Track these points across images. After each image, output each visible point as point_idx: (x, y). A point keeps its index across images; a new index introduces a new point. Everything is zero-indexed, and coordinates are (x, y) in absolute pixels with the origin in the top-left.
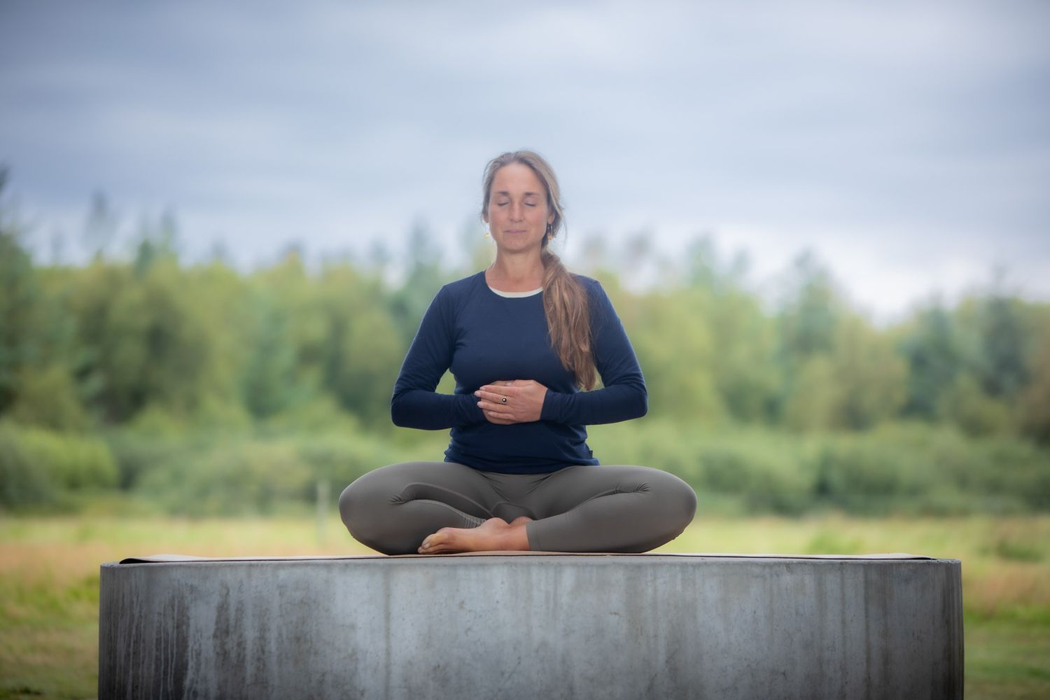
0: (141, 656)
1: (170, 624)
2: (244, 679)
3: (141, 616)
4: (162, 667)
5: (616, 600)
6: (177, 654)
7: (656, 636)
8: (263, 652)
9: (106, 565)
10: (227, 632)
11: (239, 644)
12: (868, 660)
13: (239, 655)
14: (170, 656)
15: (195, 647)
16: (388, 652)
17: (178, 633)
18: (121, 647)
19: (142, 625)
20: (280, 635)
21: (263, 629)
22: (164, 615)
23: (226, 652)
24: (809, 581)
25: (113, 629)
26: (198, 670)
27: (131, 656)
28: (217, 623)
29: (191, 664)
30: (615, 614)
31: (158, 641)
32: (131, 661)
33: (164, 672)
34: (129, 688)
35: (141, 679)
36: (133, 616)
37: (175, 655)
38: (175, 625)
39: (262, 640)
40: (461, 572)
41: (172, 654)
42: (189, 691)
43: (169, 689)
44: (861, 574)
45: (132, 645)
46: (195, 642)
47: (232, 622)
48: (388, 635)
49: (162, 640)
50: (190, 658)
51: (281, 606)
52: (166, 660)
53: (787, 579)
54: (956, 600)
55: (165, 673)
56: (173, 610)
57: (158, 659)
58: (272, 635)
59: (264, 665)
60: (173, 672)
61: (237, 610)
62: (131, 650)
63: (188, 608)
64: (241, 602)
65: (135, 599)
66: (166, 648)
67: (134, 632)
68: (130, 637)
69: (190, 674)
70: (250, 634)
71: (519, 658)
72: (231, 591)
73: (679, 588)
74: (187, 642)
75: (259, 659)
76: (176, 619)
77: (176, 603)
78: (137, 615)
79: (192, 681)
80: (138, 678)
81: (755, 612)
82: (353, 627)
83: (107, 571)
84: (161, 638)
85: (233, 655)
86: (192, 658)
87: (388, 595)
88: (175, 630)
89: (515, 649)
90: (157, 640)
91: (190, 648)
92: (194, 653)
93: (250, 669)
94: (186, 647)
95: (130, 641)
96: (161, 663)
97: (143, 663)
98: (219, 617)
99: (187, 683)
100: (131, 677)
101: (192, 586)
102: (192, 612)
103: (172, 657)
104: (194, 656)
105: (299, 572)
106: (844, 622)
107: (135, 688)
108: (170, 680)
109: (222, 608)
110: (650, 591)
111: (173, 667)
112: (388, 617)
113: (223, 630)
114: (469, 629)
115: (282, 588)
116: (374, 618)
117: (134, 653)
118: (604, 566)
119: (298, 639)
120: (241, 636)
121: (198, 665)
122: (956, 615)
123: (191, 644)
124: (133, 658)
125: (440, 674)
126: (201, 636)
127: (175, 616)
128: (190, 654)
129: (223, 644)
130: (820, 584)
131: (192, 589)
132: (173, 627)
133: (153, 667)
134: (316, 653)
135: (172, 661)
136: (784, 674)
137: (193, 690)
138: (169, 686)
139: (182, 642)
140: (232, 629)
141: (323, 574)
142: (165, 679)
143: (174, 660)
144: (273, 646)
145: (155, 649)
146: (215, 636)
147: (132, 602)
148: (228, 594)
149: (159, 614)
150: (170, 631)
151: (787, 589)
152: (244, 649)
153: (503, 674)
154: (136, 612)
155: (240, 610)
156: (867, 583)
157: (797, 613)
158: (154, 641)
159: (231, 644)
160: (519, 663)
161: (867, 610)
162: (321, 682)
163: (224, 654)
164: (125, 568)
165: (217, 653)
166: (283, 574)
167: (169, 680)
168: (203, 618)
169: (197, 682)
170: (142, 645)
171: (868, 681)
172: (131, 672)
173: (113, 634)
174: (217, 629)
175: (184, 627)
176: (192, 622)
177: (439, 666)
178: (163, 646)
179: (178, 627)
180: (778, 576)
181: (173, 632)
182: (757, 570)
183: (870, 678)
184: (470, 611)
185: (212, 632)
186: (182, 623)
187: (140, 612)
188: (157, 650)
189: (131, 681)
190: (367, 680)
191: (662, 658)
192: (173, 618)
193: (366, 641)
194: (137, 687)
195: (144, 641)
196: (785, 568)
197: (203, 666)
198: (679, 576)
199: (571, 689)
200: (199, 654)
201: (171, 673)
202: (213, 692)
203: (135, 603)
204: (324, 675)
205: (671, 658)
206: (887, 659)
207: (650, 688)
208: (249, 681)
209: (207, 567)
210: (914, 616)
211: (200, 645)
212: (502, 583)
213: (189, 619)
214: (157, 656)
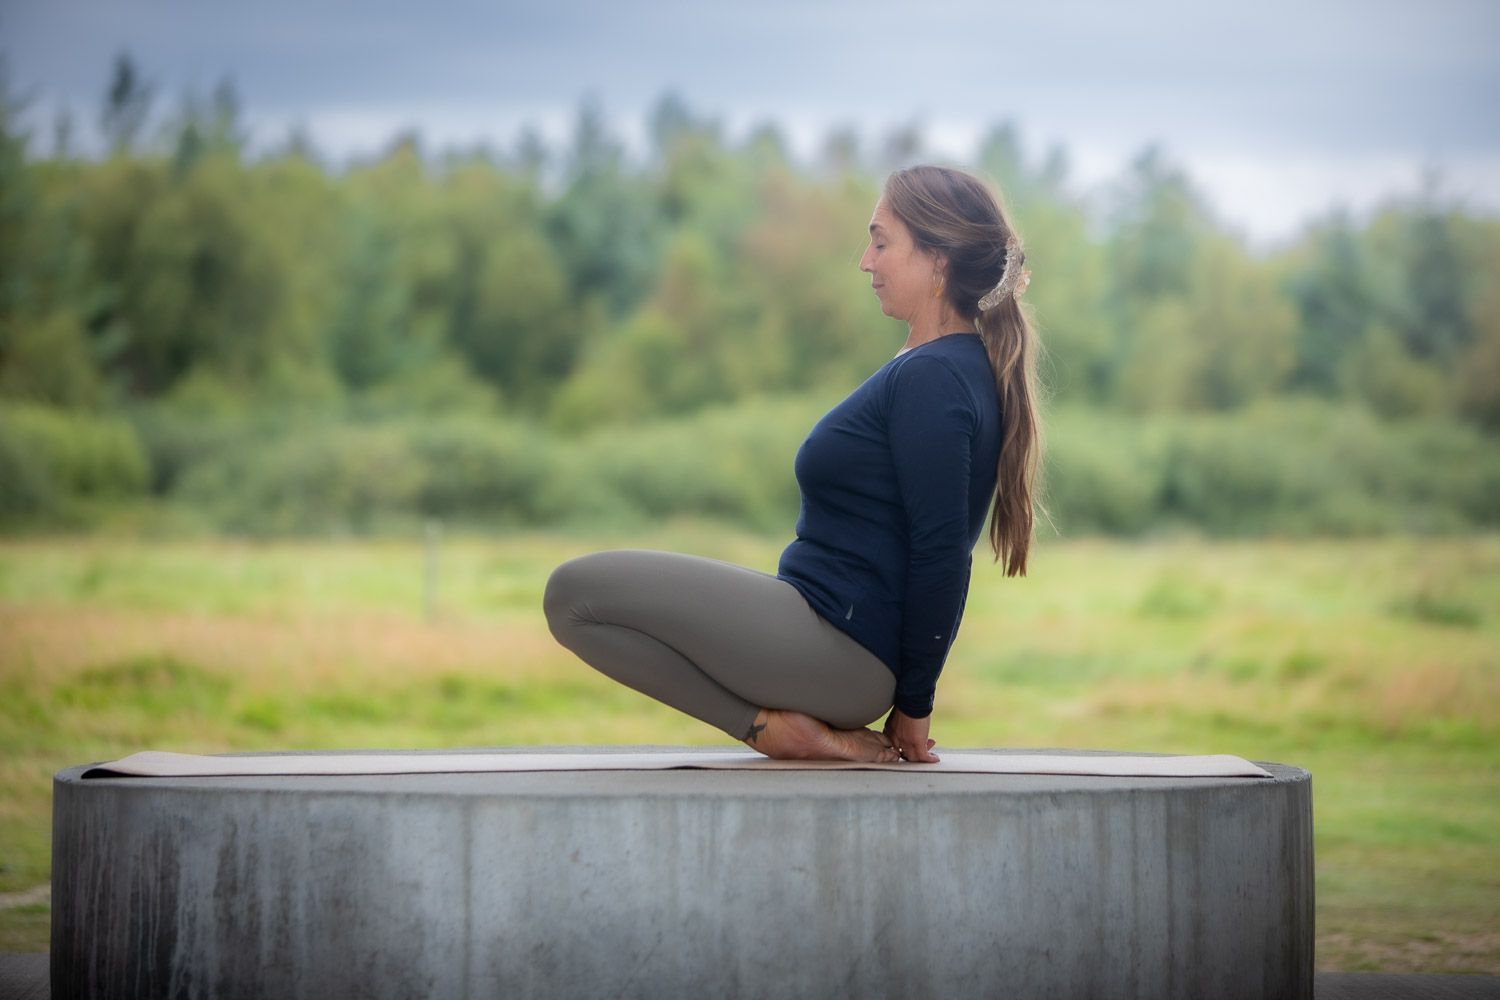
0: (110, 917)
1: (152, 874)
2: (258, 958)
3: (109, 859)
4: (140, 936)
5: (801, 849)
6: (161, 917)
7: (859, 902)
8: (286, 919)
9: (61, 779)
10: (233, 889)
11: (252, 908)
12: (1171, 930)
13: (251, 923)
14: (151, 920)
15: (189, 909)
16: (468, 925)
17: (163, 888)
18: (81, 901)
19: (112, 872)
20: (311, 896)
21: (286, 887)
22: (144, 859)
23: (231, 918)
24: (1085, 819)
25: (70, 875)
26: (191, 943)
27: (96, 917)
28: (219, 874)
29: (182, 934)
30: (801, 869)
31: (135, 897)
32: (96, 922)
33: (142, 943)
34: (93, 963)
35: (108, 951)
36: (97, 858)
37: (158, 919)
38: (159, 876)
39: (285, 899)
40: (575, 809)
41: (154, 917)
42: (178, 972)
43: (150, 969)
44: (1161, 805)
45: (97, 900)
46: (188, 903)
47: (241, 875)
48: (468, 898)
49: (141, 896)
50: (180, 925)
51: (311, 853)
52: (146, 924)
53: (1053, 816)
54: (1302, 834)
55: (145, 944)
56: (156, 852)
57: (134, 923)
58: (300, 895)
59: (288, 937)
60: (156, 944)
61: (249, 857)
62: (96, 907)
63: (177, 852)
64: (253, 846)
65: (101, 834)
66: (145, 908)
67: (100, 881)
68: (94, 888)
69: (180, 947)
70: (268, 894)
71: (660, 934)
72: (239, 831)
73: (894, 831)
74: (175, 901)
75: (280, 930)
76: (160, 865)
77: (161, 840)
78: (104, 857)
79: (183, 958)
80: (106, 950)
81: (1005, 865)
82: (416, 886)
83: (63, 788)
84: (138, 893)
85: (242, 922)
86: (183, 924)
87: (468, 841)
88: (159, 884)
89: (653, 920)
90: (132, 895)
91: (180, 910)
92: (186, 918)
93: (267, 944)
94: (175, 908)
95: (94, 898)
96: (138, 929)
97: (112, 928)
98: (222, 865)
99: (176, 960)
100: (95, 946)
101: (183, 818)
102: (184, 858)
103: (155, 922)
104: (187, 921)
105: (338, 805)
106: (1135, 877)
107: (101, 963)
108: (151, 954)
109: (227, 854)
110: (851, 836)
111: (156, 936)
112: (468, 872)
113: (228, 886)
114: (586, 892)
115: (314, 827)
116: (446, 874)
117: (100, 912)
118: (783, 801)
119: (337, 902)
120: (253, 895)
121: (192, 935)
122: (1302, 856)
123: (181, 904)
124: (98, 919)
125: (544, 957)
126: (196, 893)
127: (159, 861)
128: (180, 919)
129: (227, 907)
130: (1101, 823)
131: (184, 823)
132: (156, 879)
133: (127, 933)
134: (363, 924)
135: (154, 928)
136: (1047, 954)
137: (184, 971)
138: (149, 963)
139: (169, 901)
140: (240, 885)
141: (374, 807)
142: (144, 955)
143: (157, 926)
144: (300, 912)
145: (129, 910)
146: (216, 894)
147: (97, 838)
148: (235, 833)
149: (136, 858)
150: (152, 883)
151: (1052, 830)
152: (259, 914)
153: (635, 957)
154: (103, 852)
155: (253, 858)
156: (1170, 820)
157: (1067, 865)
158: (129, 895)
159: (240, 905)
160: (659, 941)
161: (1169, 858)
162: (370, 966)
163: (229, 921)
164: (87, 787)
165: (220, 920)
166: (315, 807)
167: (149, 955)
168: (198, 868)
169: (190, 960)
170: (111, 901)
171: (1171, 961)
172: (95, 940)
173: (70, 882)
174: (219, 885)
175: (172, 880)
176: (183, 871)
177: (542, 945)
178: (141, 904)
179: (163, 878)
180: (1039, 812)
181: (156, 886)
182: (1009, 804)
183: (1173, 956)
184: (588, 865)
185: (212, 887)
186: (168, 874)
187: (109, 853)
188: (133, 910)
189: (94, 953)
190: (437, 963)
191: (868, 934)
192: (156, 865)
193: (436, 906)
194: (104, 962)
195: (114, 896)
196: (1049, 799)
197: (199, 936)
198: (895, 814)
199: (735, 979)
200: (193, 919)
201: (153, 946)
202: (214, 976)
203: (101, 842)
204: (374, 955)
205: (882, 933)
206: (1198, 928)
207: (851, 977)
208: (265, 960)
209: (205, 793)
210: (1239, 862)
211: (195, 906)
212: (636, 824)
213: (178, 867)
214: (132, 920)
